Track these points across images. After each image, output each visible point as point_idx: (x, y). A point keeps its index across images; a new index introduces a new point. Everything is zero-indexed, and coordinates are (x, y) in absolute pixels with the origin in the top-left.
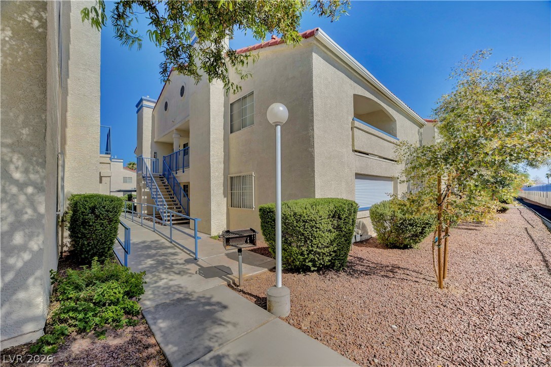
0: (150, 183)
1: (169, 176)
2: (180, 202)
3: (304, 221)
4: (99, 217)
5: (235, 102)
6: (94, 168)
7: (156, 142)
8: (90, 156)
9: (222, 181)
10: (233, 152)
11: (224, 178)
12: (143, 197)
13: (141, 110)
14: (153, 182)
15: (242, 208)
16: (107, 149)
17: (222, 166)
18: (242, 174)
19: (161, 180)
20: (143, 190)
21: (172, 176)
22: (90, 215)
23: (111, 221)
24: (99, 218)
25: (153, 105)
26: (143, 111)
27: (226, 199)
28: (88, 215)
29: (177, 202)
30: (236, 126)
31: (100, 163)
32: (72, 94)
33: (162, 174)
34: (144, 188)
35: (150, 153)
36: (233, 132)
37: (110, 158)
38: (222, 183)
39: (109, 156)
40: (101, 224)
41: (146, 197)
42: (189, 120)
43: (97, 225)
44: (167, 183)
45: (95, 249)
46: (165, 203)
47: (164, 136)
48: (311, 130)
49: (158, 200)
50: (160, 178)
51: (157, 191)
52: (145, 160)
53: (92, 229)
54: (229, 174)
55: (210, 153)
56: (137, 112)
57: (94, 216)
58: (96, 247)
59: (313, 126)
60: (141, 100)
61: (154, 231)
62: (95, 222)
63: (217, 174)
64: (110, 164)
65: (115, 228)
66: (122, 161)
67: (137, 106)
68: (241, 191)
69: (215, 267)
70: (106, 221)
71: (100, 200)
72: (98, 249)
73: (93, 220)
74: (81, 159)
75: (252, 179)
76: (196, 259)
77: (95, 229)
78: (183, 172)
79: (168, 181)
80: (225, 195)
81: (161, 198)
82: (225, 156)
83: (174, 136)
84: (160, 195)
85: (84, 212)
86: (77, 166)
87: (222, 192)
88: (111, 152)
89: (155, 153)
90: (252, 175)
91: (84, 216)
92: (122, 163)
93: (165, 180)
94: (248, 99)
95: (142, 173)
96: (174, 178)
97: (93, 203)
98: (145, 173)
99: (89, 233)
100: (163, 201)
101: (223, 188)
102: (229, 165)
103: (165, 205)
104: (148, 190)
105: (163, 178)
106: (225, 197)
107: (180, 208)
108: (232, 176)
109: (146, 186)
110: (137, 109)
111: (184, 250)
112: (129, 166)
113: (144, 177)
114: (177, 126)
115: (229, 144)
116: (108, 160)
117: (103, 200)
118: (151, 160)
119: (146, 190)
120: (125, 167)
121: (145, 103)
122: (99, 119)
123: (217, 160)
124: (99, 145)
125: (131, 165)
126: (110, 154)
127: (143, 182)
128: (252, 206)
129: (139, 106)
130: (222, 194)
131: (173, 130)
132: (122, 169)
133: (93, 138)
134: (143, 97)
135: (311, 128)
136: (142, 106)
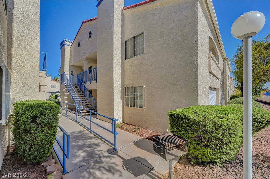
0: (70, 89)
1: (81, 86)
2: (89, 101)
3: (223, 129)
4: (40, 124)
5: (129, 39)
6: (35, 80)
7: (72, 66)
8: (32, 71)
9: (120, 90)
10: (127, 72)
11: (121, 88)
12: (65, 98)
13: (64, 46)
14: (73, 89)
15: (134, 107)
16: (43, 68)
17: (120, 80)
18: (134, 86)
19: (76, 88)
20: (65, 93)
21: (83, 85)
22: (31, 124)
23: (51, 127)
24: (40, 126)
25: (71, 44)
26: (64, 47)
27: (122, 101)
28: (29, 124)
29: (87, 101)
30: (129, 55)
31: (40, 77)
32: (16, 22)
33: (76, 84)
34: (66, 92)
35: (69, 71)
36: (127, 59)
37: (46, 73)
38: (120, 91)
39: (46, 72)
40: (42, 131)
41: (67, 98)
42: (97, 51)
43: (39, 132)
44: (80, 89)
45: (36, 153)
46: (80, 102)
47: (77, 62)
48: (196, 56)
49: (76, 100)
50: (75, 86)
51: (75, 95)
52: (66, 75)
53: (33, 137)
54: (124, 85)
55: (113, 72)
56: (61, 48)
57: (35, 124)
58: (37, 151)
59: (197, 53)
60: (64, 41)
61: (76, 122)
62: (36, 130)
63: (117, 85)
64: (46, 77)
65: (54, 133)
66: (51, 76)
67: (61, 44)
68: (134, 97)
69: (134, 159)
70: (46, 128)
71: (41, 109)
72: (39, 152)
73: (35, 129)
74: (24, 73)
75: (143, 89)
76: (115, 149)
77: (36, 136)
78: (91, 83)
79: (80, 88)
80: (122, 98)
81: (78, 99)
82: (122, 73)
83: (84, 62)
84: (77, 97)
85: (26, 122)
86: (21, 78)
87: (120, 96)
88: (47, 70)
89: (72, 72)
90: (143, 86)
91: (25, 125)
92: (51, 77)
93: (79, 88)
94: (139, 37)
95: (65, 83)
96: (85, 86)
97: (34, 113)
98: (66, 83)
99: (31, 139)
100: (79, 101)
101: (120, 94)
102: (124, 79)
103: (80, 103)
104: (68, 93)
105: (77, 86)
106: (121, 100)
107: (89, 105)
108: (126, 86)
109: (68, 91)
110: (60, 46)
111: (102, 139)
112: (55, 79)
113: (66, 86)
114: (86, 56)
115: (124, 66)
116: (44, 75)
117: (43, 108)
118: (70, 76)
119: (67, 93)
120: (52, 79)
121: (66, 42)
122: (39, 43)
123: (117, 76)
124: (39, 63)
125: (56, 79)
126: (46, 71)
127: (65, 89)
128: (143, 106)
129: (62, 44)
130: (120, 98)
131: (84, 59)
132: (51, 81)
133: (34, 57)
134: (65, 39)
135: (196, 55)
136: (64, 44)
